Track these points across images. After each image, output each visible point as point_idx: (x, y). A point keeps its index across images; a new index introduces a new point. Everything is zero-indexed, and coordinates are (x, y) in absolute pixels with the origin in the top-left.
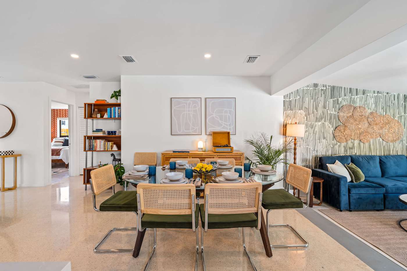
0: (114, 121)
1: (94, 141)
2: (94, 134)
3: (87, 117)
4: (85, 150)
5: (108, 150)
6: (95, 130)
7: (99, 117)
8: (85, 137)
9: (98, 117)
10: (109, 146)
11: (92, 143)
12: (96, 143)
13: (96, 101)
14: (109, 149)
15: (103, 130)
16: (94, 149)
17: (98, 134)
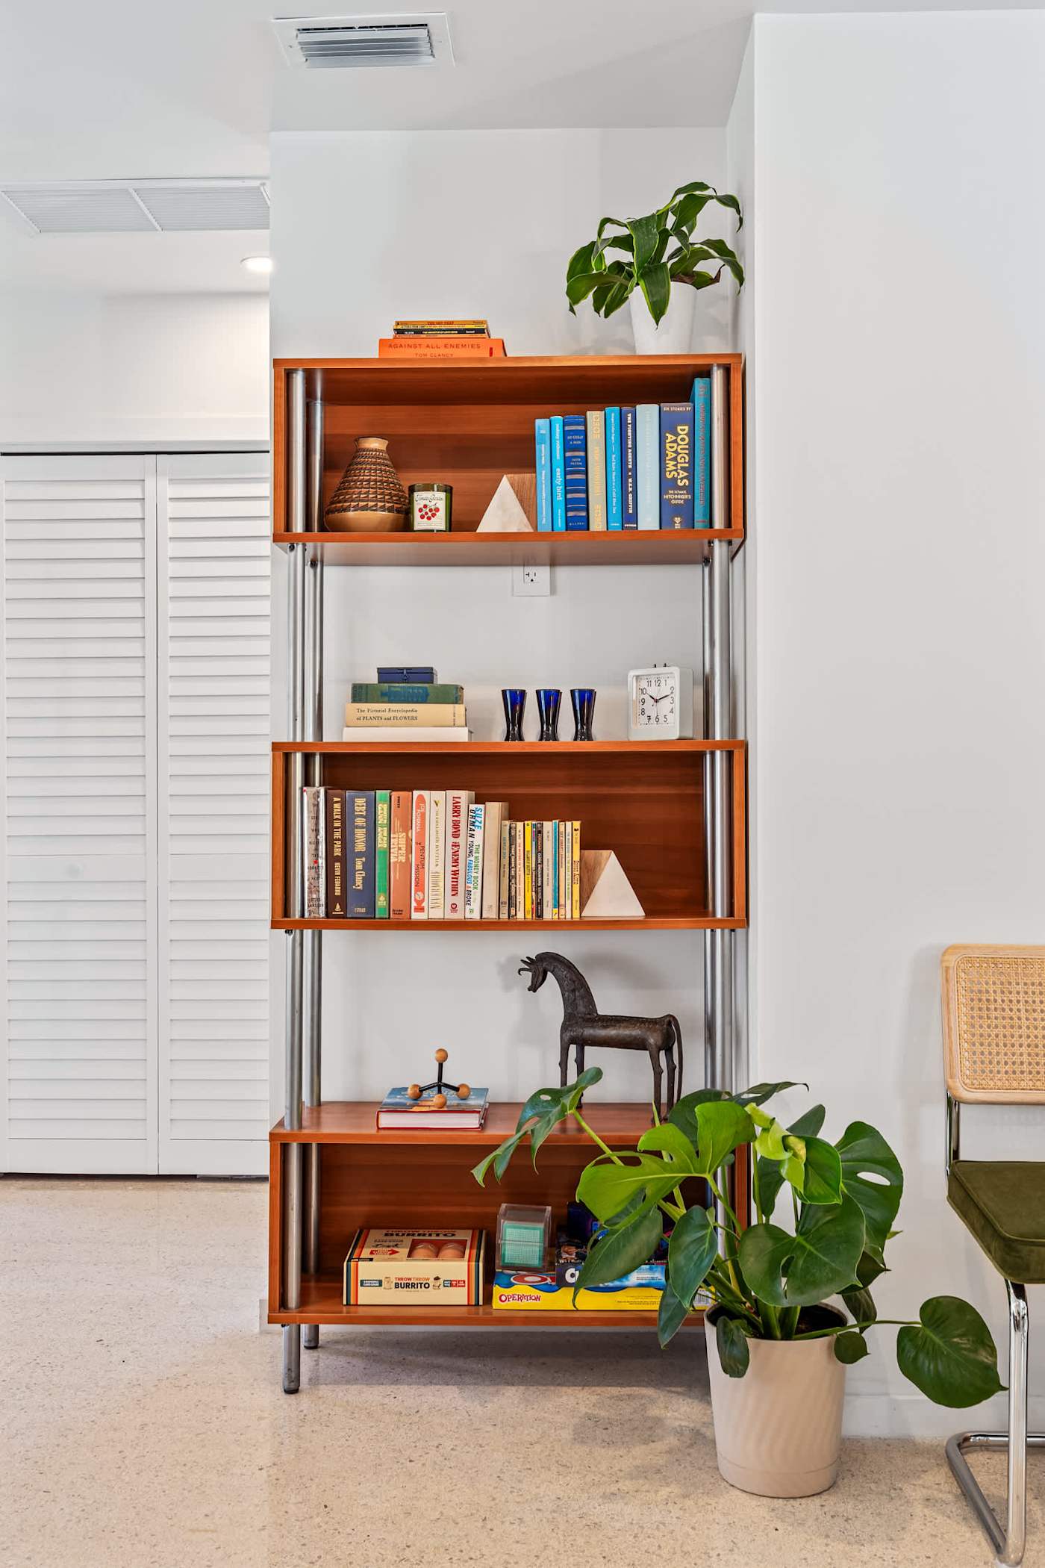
0: (543, 573)
1: (382, 810)
2: (362, 721)
3: (298, 526)
4: (283, 917)
5: (549, 914)
6: (373, 678)
7: (439, 522)
8: (283, 753)
9: (419, 524)
10: (557, 865)
11: (360, 835)
12: (407, 827)
13: (390, 334)
14: (557, 904)
15: (441, 679)
16: (381, 901)
17: (411, 720)
